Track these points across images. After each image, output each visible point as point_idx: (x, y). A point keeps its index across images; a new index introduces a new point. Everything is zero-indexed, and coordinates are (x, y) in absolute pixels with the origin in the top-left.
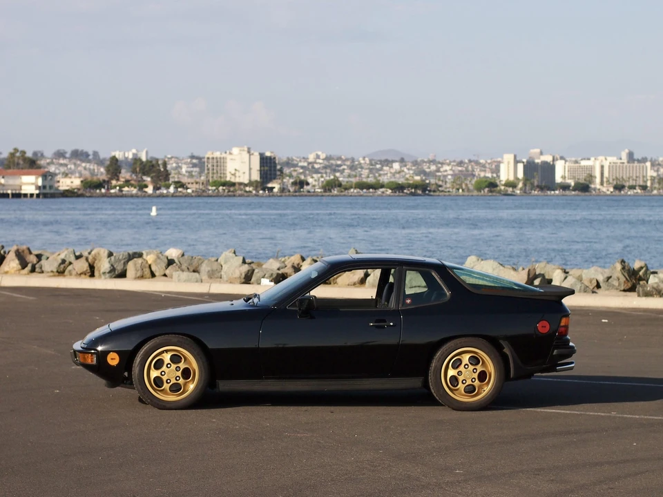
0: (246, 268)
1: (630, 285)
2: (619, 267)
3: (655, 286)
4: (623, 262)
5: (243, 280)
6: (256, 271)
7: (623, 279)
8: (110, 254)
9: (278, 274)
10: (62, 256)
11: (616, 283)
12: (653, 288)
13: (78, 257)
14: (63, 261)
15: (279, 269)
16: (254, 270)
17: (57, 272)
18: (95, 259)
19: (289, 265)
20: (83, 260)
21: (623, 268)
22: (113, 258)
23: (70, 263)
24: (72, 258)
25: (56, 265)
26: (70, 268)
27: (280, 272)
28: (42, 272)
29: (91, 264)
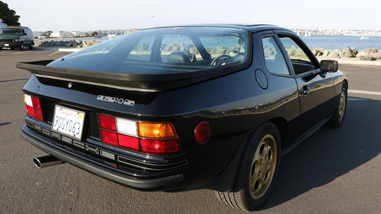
0: (224, 49)
1: (351, 55)
2: (348, 49)
3: (368, 56)
4: (349, 48)
5: (223, 53)
6: (227, 50)
7: (349, 53)
8: (184, 45)
9: (234, 51)
10: (171, 45)
11: (347, 55)
12: (367, 57)
13: (175, 45)
14: (171, 47)
15: (234, 49)
16: (226, 50)
17: (169, 50)
18: (179, 46)
19: (237, 48)
20: (176, 46)
21: (349, 50)
22: (185, 46)
23: (173, 47)
24: (173, 46)
25: (169, 47)
26: (172, 49)
27: (235, 50)
28: (165, 50)
29: (178, 47)
